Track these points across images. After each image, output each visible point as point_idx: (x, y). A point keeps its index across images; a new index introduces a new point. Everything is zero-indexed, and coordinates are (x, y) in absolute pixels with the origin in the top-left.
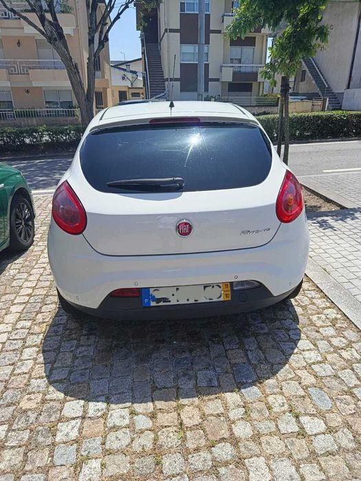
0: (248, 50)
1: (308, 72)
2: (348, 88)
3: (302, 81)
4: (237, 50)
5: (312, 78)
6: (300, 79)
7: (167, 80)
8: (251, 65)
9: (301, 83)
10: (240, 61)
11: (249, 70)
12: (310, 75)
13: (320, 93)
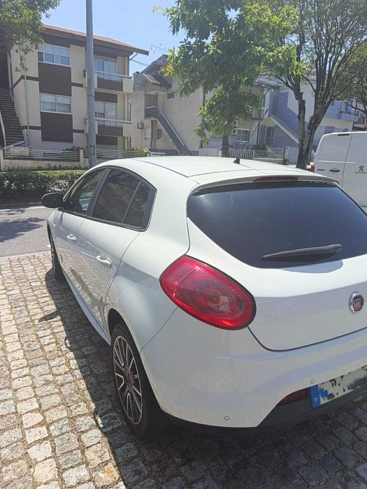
0: (109, 105)
1: (164, 130)
2: (201, 147)
3: (158, 139)
4: (99, 106)
5: (169, 137)
6: (156, 137)
7: (26, 127)
8: (114, 120)
9: (157, 140)
10: (103, 115)
11: (113, 124)
12: (166, 134)
13: (178, 151)
